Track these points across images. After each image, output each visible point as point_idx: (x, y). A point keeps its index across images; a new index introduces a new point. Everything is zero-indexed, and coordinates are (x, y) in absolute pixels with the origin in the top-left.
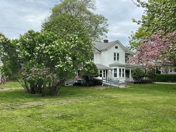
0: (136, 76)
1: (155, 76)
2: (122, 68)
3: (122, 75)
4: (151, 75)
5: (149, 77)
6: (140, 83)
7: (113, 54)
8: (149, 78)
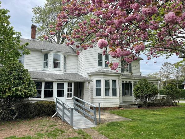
0: (139, 93)
1: (177, 92)
2: (111, 79)
3: (111, 91)
4: (170, 91)
5: (167, 95)
6: (149, 106)
7: (97, 56)
8: (168, 97)
